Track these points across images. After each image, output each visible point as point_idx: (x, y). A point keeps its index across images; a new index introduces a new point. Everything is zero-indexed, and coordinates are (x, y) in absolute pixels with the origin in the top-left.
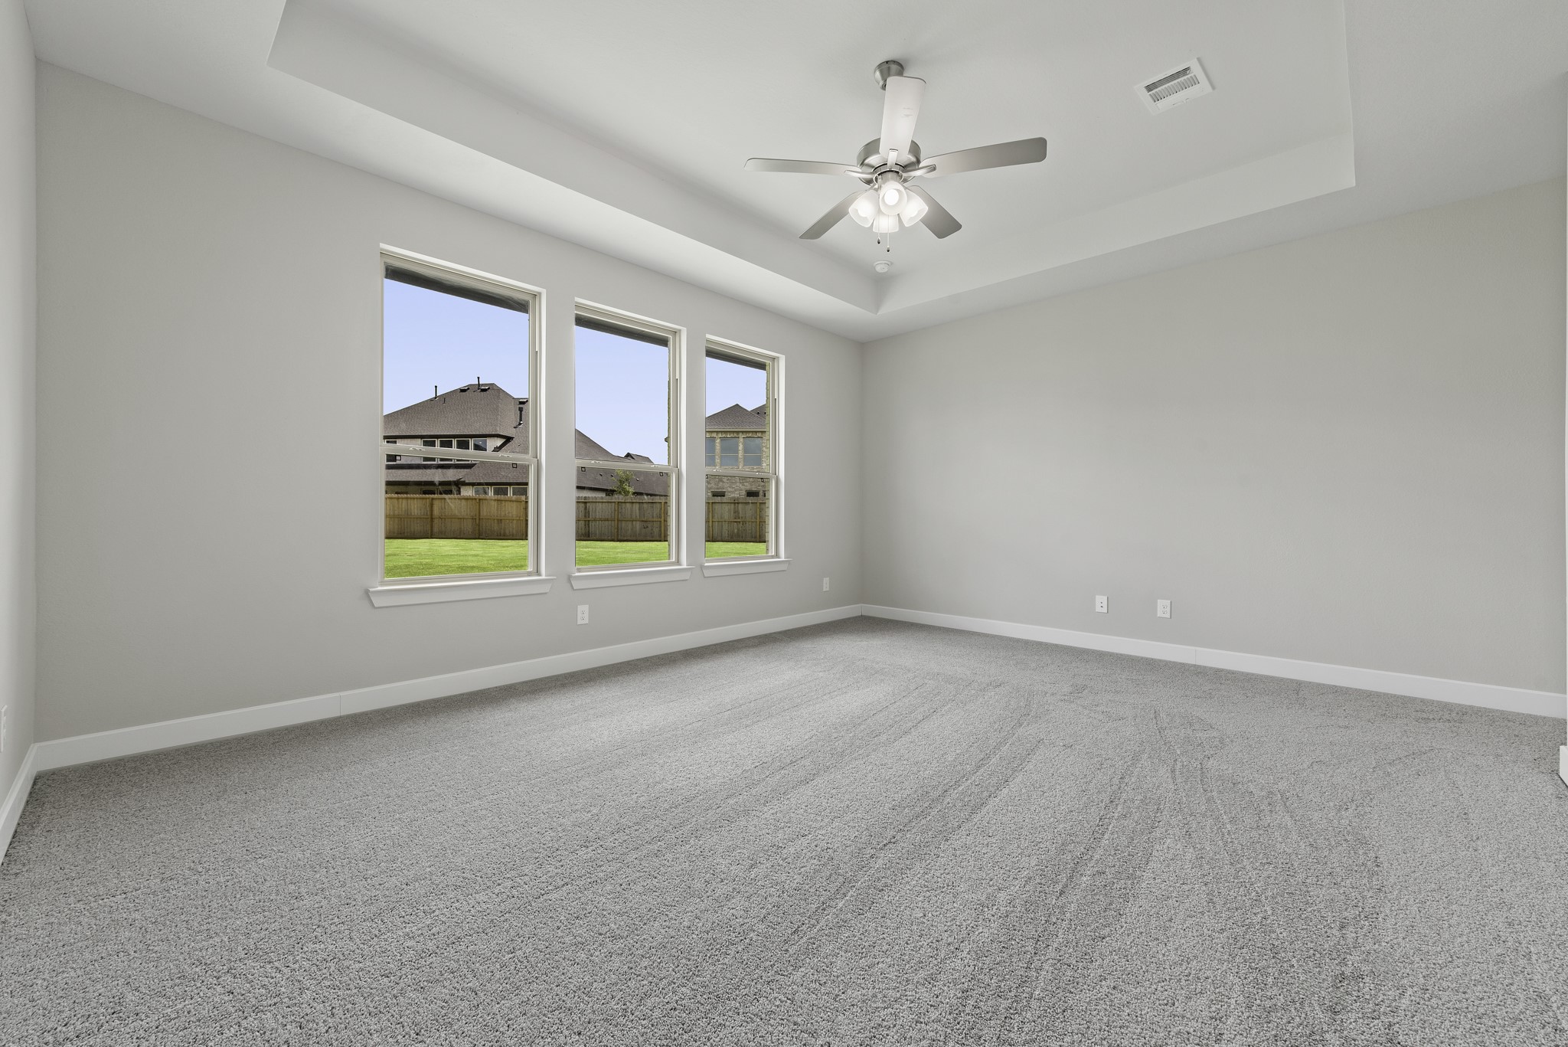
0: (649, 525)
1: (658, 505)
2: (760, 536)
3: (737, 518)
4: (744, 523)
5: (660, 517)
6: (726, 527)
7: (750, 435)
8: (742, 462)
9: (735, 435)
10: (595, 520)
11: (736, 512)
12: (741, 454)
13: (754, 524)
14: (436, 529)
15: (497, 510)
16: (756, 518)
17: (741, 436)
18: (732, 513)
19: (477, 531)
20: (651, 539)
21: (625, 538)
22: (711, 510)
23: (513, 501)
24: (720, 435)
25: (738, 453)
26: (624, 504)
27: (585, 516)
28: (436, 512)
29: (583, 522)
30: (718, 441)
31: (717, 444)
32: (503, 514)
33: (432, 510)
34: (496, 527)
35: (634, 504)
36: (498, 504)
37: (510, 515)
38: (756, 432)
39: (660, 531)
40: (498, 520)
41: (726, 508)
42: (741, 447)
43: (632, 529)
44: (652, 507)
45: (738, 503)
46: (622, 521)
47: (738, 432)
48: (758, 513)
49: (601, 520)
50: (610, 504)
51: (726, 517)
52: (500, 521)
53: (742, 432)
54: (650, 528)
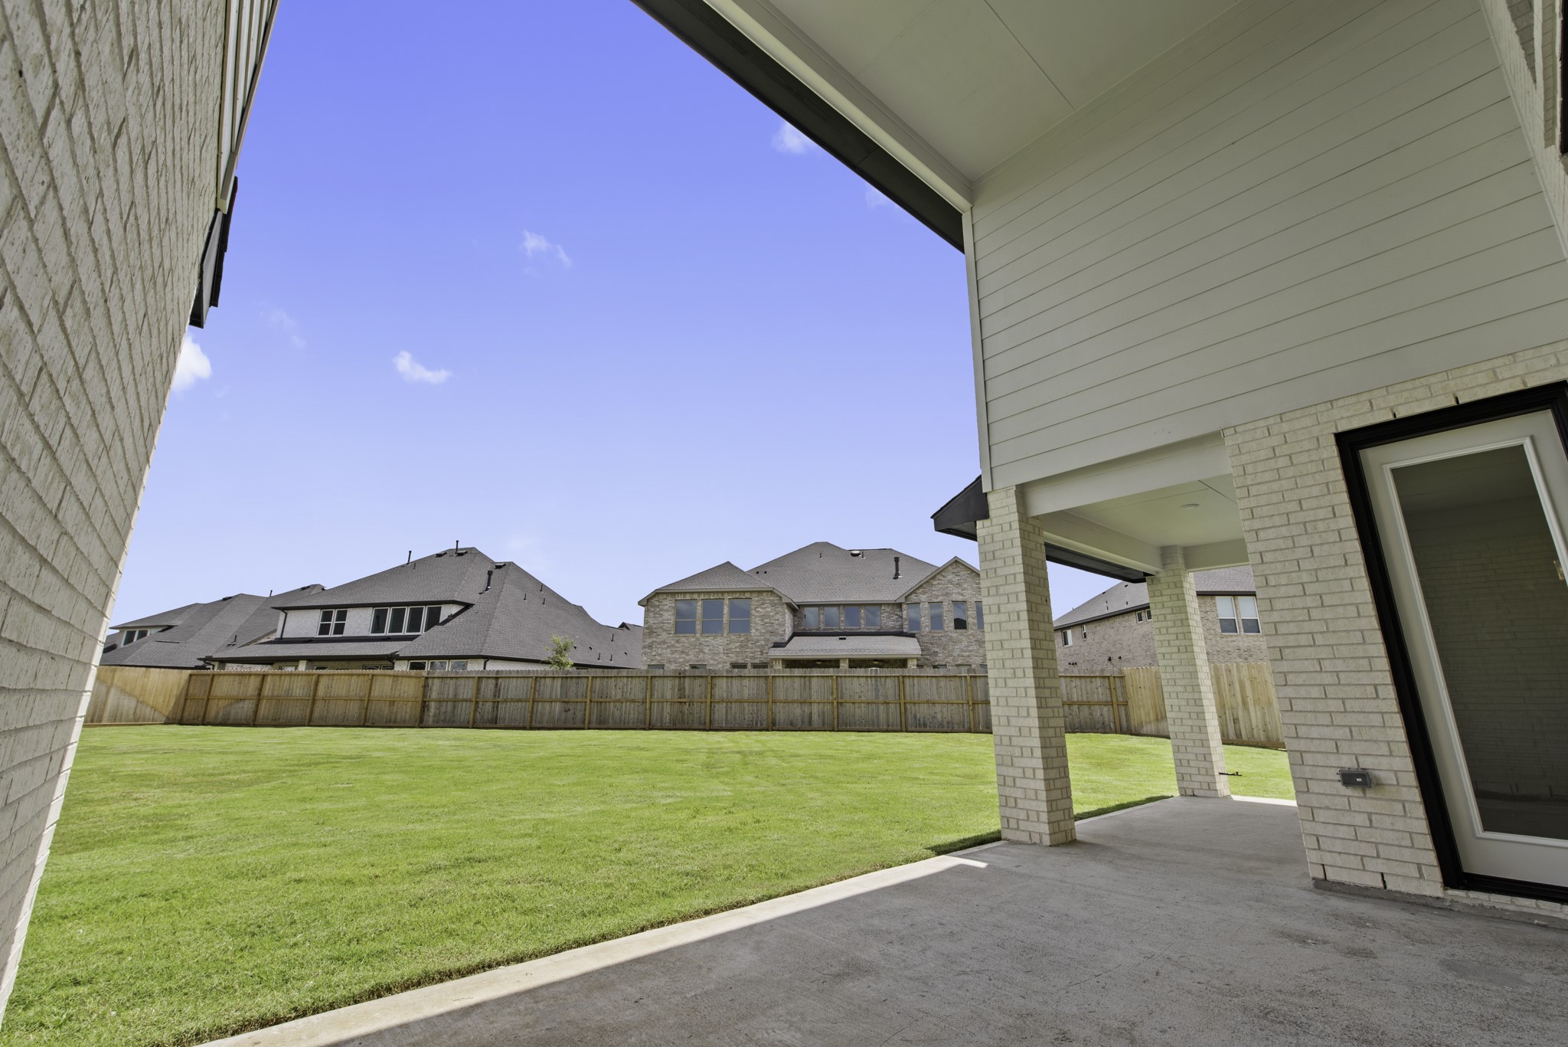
0: (571, 708)
1: (585, 680)
2: (710, 721)
3: (682, 698)
4: (691, 703)
5: (586, 697)
6: (667, 708)
7: (737, 595)
8: (728, 628)
9: (720, 596)
10: (506, 701)
11: (682, 689)
12: (726, 618)
13: (703, 706)
14: (316, 714)
15: (392, 689)
16: (706, 697)
17: (727, 597)
18: (676, 690)
19: (363, 717)
20: (571, 726)
21: (540, 726)
22: (649, 687)
23: (411, 677)
24: (702, 597)
25: (722, 617)
26: (543, 680)
27: (495, 696)
28: (321, 692)
29: (491, 704)
30: (700, 603)
31: (699, 608)
32: (397, 693)
33: (316, 690)
34: (386, 710)
35: (556, 680)
36: (393, 681)
37: (406, 695)
38: (744, 592)
39: (585, 715)
40: (390, 701)
41: (669, 683)
42: (726, 610)
43: (550, 713)
44: (577, 683)
45: (684, 677)
46: (538, 702)
47: (723, 593)
48: (709, 690)
49: (512, 700)
50: (526, 680)
51: (668, 695)
52: (392, 703)
53: (728, 592)
54: (572, 711)
